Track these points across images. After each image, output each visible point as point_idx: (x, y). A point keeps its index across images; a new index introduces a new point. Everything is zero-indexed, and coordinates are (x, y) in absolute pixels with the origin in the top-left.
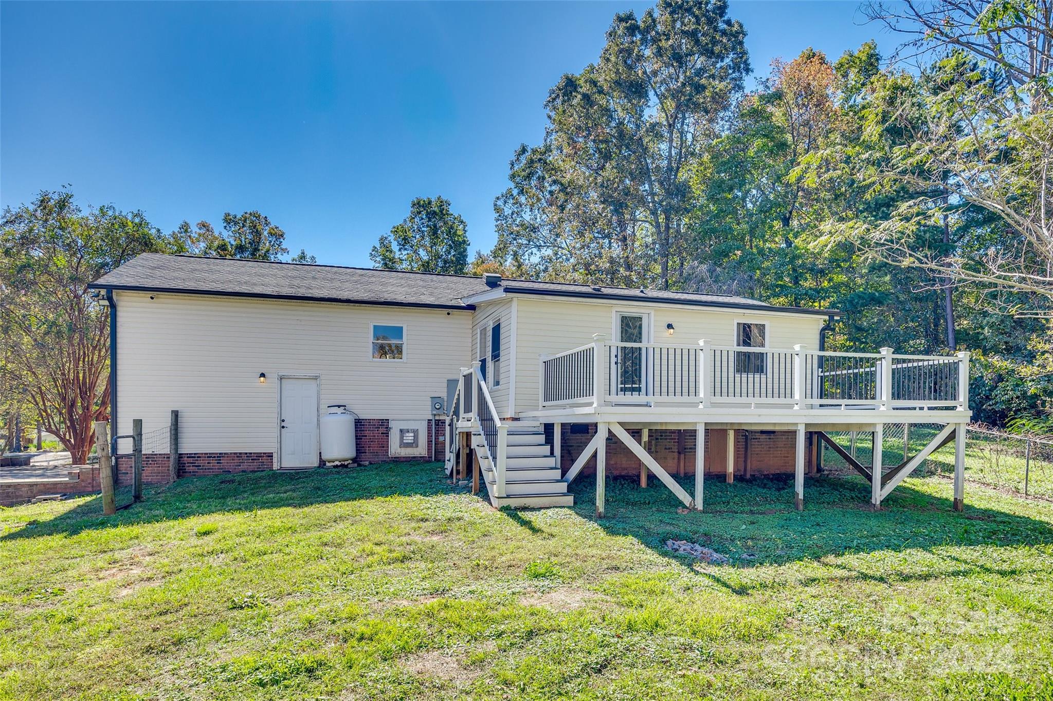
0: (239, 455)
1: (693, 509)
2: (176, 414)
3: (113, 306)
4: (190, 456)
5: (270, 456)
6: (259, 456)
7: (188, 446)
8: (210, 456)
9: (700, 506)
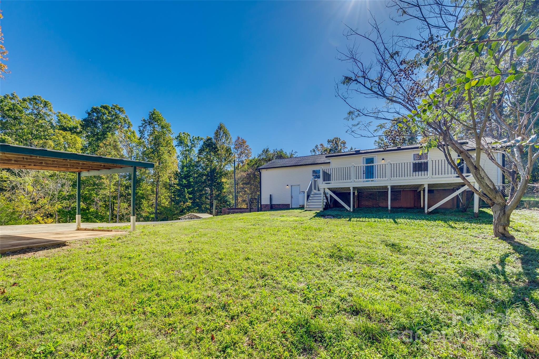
0: (283, 205)
1: (350, 211)
2: (271, 195)
3: (260, 173)
4: (274, 205)
5: (289, 205)
6: (287, 205)
7: (274, 203)
8: (277, 205)
9: (352, 210)
